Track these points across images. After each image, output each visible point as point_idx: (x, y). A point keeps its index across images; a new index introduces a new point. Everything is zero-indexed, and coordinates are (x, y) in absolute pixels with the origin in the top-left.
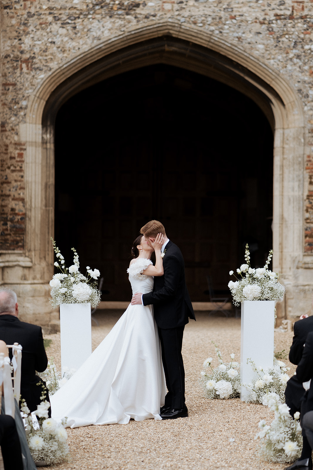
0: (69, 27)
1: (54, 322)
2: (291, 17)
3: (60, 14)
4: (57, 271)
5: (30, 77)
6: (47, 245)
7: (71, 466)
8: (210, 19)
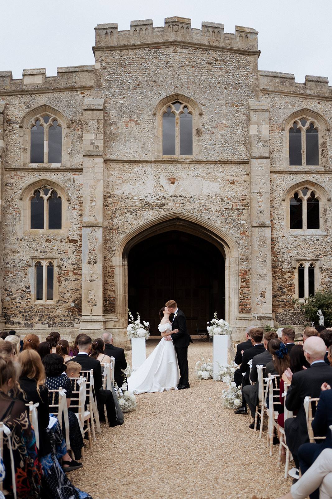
0: (134, 214)
1: (128, 345)
2: (232, 209)
3: (130, 209)
4: (129, 323)
5: (117, 236)
6: (125, 311)
7: (138, 412)
8: (196, 210)
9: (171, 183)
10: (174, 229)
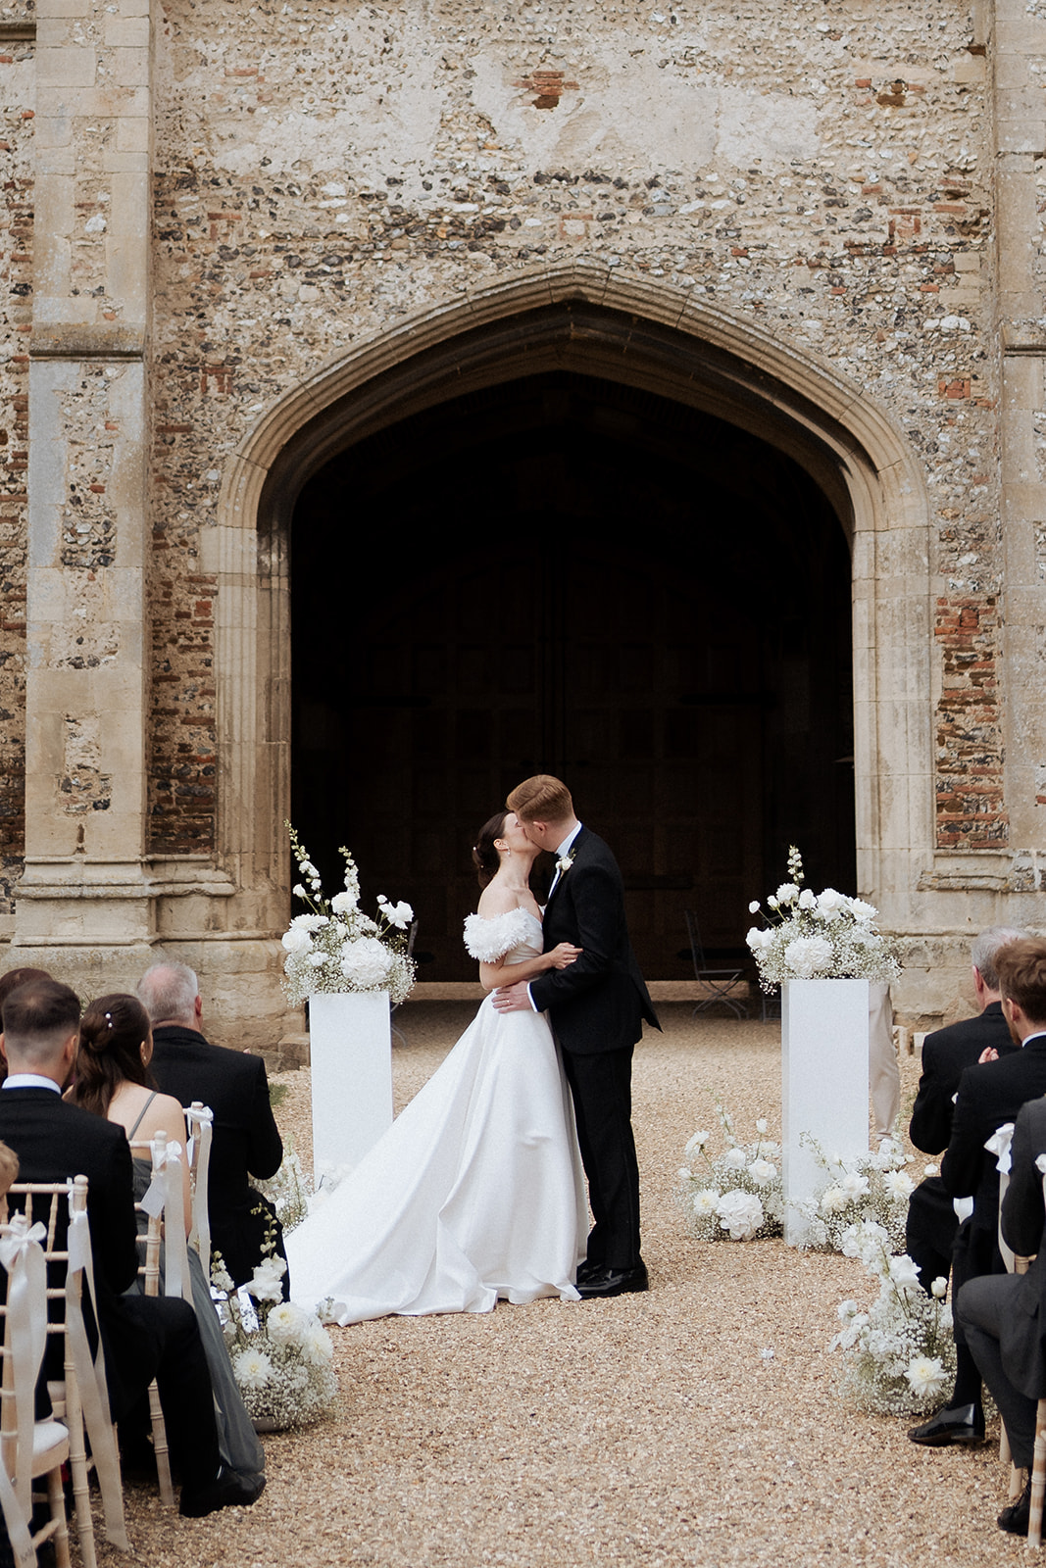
0: (325, 283)
1: (296, 1038)
2: (888, 249)
3: (302, 251)
4: (299, 907)
5: (228, 408)
6: (273, 839)
7: (344, 1430)
8: (681, 257)
9: (538, 104)
10: (555, 366)
